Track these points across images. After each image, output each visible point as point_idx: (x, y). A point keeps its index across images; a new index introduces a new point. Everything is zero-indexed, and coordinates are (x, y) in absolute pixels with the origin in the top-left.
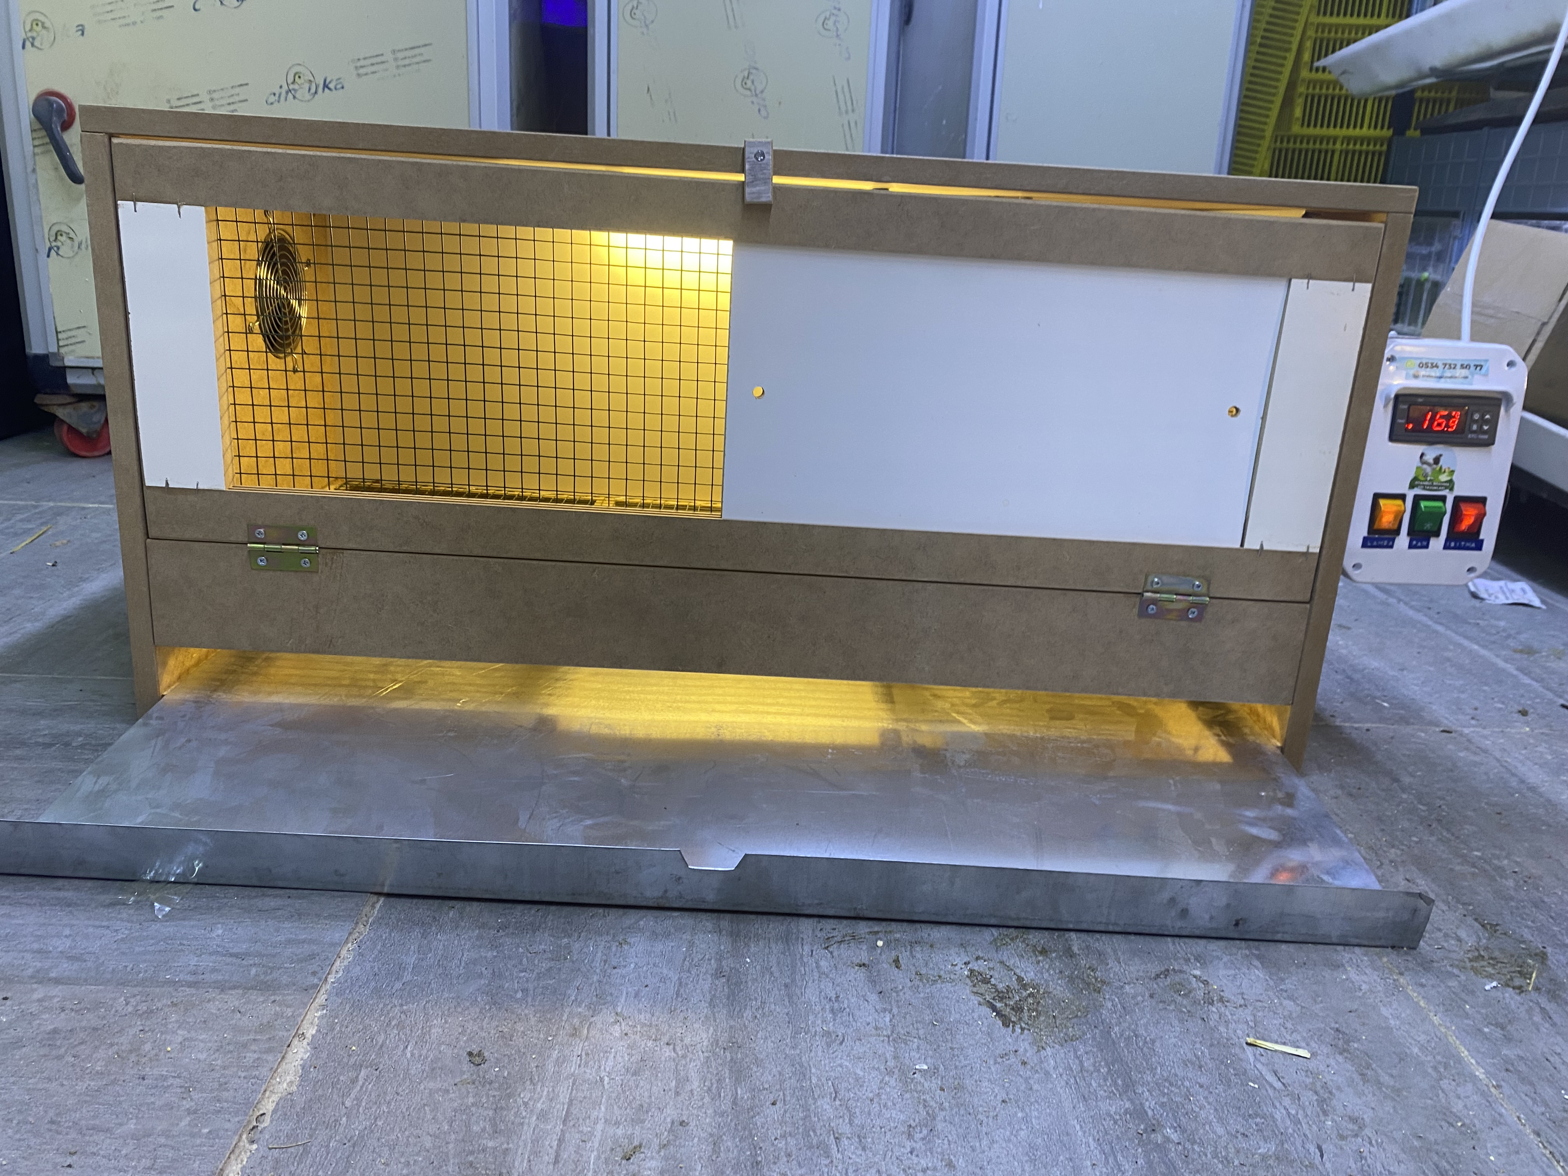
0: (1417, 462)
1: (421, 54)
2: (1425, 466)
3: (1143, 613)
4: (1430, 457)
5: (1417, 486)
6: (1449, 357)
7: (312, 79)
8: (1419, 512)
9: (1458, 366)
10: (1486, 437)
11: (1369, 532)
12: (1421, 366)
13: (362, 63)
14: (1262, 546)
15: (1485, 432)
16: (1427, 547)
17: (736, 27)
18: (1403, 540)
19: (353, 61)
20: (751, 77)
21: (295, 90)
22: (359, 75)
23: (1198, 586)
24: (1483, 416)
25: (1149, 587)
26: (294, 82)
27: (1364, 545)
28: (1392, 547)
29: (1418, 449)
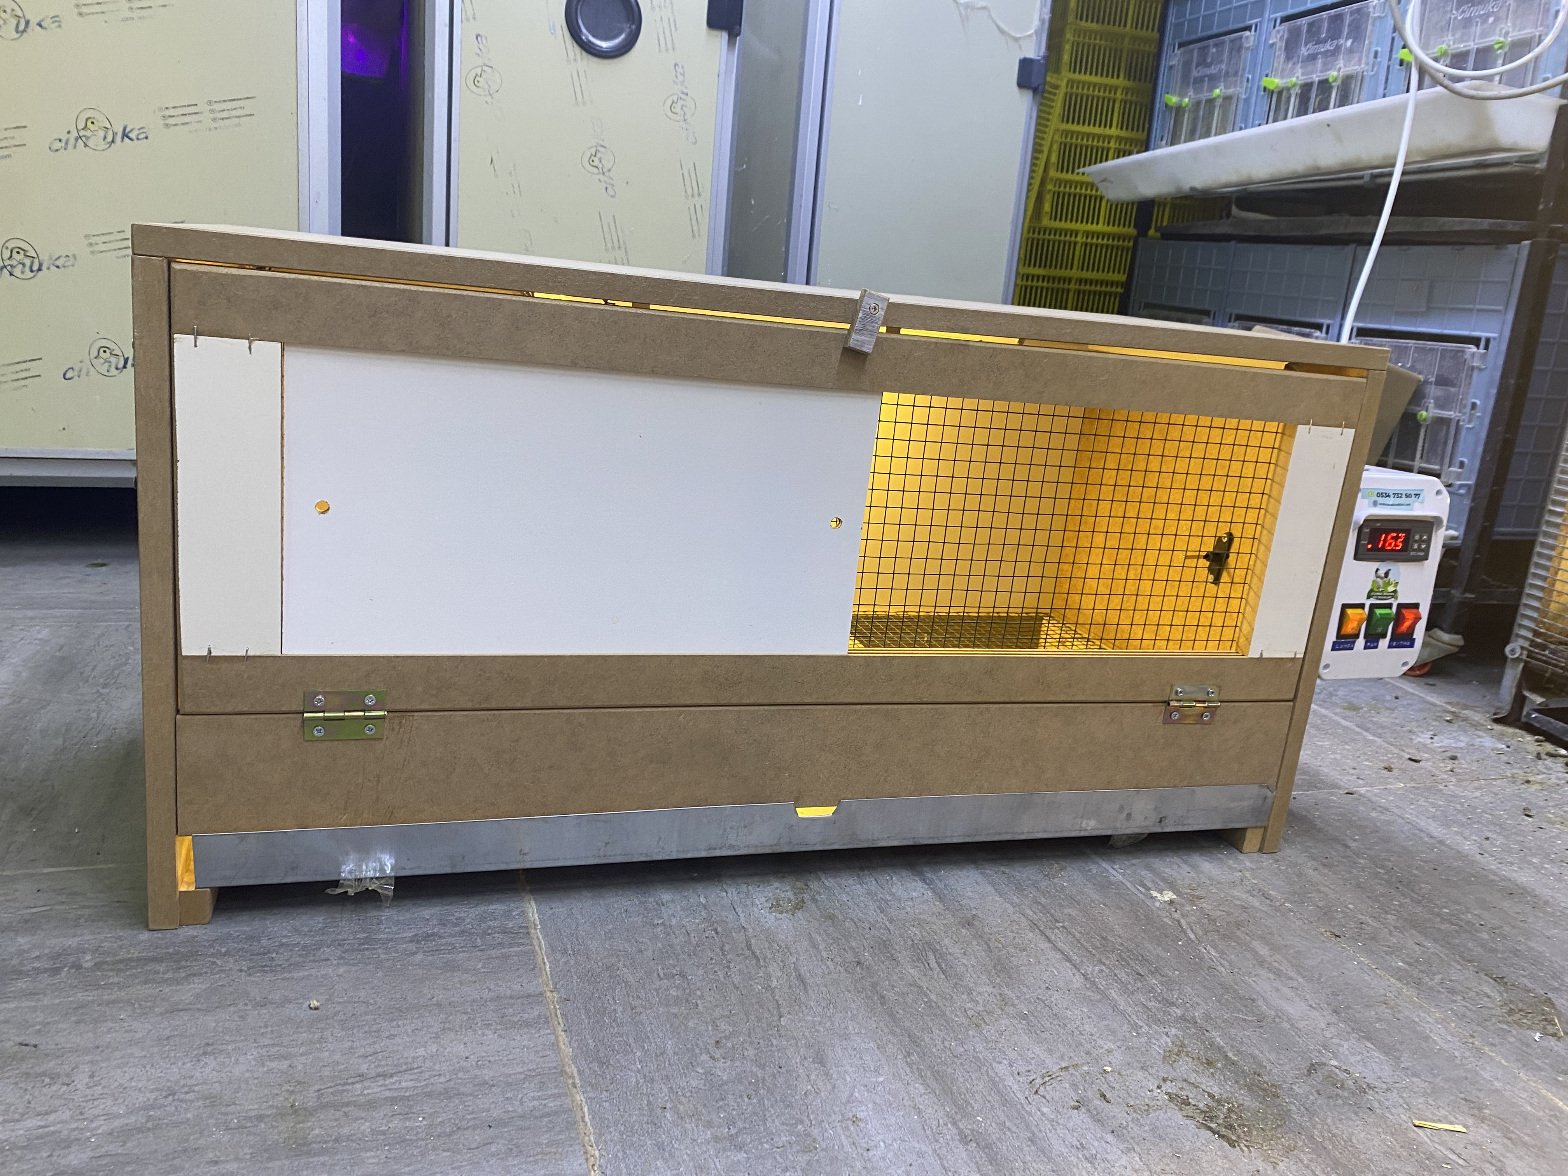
0: (1372, 576)
1: (242, 108)
2: (1379, 579)
3: (1168, 720)
4: (1382, 573)
5: (1372, 596)
6: (1398, 488)
7: (108, 126)
8: (1374, 620)
9: (1404, 496)
10: (1422, 554)
11: (1337, 638)
12: (1380, 495)
13: (172, 112)
14: (1261, 654)
15: (1422, 550)
16: (1376, 647)
17: (584, 103)
18: (1361, 642)
19: (160, 109)
20: (599, 155)
21: (88, 138)
22: (167, 126)
23: (1212, 693)
24: (1421, 537)
25: (1173, 696)
26: (85, 128)
27: (1333, 649)
28: (1352, 649)
29: (1374, 565)
